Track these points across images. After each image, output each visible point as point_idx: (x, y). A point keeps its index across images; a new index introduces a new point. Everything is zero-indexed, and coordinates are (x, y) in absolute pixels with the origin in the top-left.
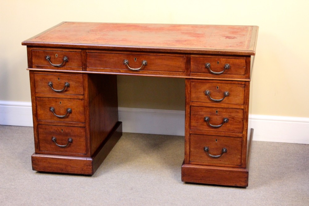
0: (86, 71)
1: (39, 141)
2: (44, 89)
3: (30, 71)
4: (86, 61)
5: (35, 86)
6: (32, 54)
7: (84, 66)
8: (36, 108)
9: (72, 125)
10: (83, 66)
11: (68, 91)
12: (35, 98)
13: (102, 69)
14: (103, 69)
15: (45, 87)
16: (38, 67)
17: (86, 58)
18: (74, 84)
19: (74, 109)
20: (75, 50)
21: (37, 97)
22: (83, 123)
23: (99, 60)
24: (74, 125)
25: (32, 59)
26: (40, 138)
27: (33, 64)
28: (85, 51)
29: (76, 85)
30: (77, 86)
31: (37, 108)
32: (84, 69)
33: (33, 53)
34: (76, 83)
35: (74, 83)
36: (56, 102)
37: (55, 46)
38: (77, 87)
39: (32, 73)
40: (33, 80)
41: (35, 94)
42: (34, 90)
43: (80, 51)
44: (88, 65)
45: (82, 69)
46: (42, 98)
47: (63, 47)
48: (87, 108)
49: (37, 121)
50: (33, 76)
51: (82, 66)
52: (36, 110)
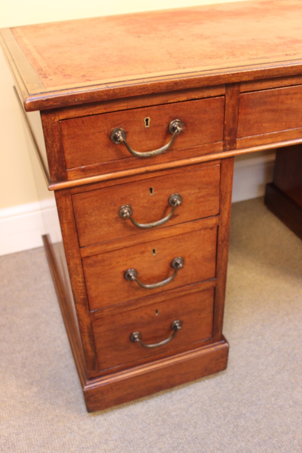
0: (235, 149)
1: (96, 354)
2: (106, 229)
3: (56, 191)
4: (235, 120)
5: (77, 230)
6: (61, 136)
7: (229, 135)
8: (85, 286)
9: (183, 293)
10: (227, 138)
11: (177, 215)
12: (78, 261)
13: (276, 135)
14: (279, 135)
15: (109, 225)
16: (85, 172)
17: (236, 112)
18: (194, 193)
19: (189, 257)
20: (206, 94)
21: (88, 257)
22: (209, 279)
23: (273, 111)
24: (188, 292)
25: (62, 151)
26: (99, 346)
27: (69, 165)
28: (236, 88)
29: (200, 195)
30: (201, 197)
31: (88, 284)
32: (228, 147)
33: (65, 132)
34: (199, 189)
35: (196, 191)
36: (143, 253)
37: (151, 92)
38: (202, 199)
39: (65, 195)
40: (70, 214)
41: (79, 252)
42: (76, 240)
43: (222, 91)
44: (240, 129)
45: (224, 146)
46: (100, 256)
47: (176, 88)
48: (225, 243)
49: (90, 315)
50: (69, 203)
51: (224, 136)
52: (84, 291)
